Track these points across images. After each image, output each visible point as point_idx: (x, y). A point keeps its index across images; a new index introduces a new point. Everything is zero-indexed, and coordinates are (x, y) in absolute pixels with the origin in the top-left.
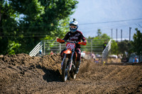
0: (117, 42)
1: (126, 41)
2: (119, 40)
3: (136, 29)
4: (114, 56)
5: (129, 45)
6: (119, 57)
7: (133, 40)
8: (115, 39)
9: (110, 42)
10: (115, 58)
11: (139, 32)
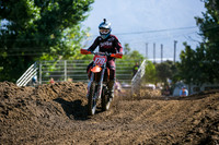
0: (155, 63)
1: (170, 62)
2: (158, 60)
3: (185, 44)
4: (150, 85)
5: (173, 68)
6: (157, 88)
7: (180, 61)
8: (152, 60)
9: (143, 64)
10: (152, 88)
11: (188, 48)
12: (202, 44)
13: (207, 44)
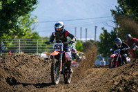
0: (81, 42)
1: (92, 41)
2: (84, 40)
3: (103, 29)
8: (79, 39)
11: (105, 31)
13: (119, 29)
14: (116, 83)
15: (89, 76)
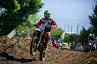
0: (68, 34)
1: (75, 34)
3: (83, 27)
6: (68, 45)
9: (64, 34)
10: (66, 45)
12: (90, 28)
13: (93, 28)
14: (88, 62)
15: (71, 56)
